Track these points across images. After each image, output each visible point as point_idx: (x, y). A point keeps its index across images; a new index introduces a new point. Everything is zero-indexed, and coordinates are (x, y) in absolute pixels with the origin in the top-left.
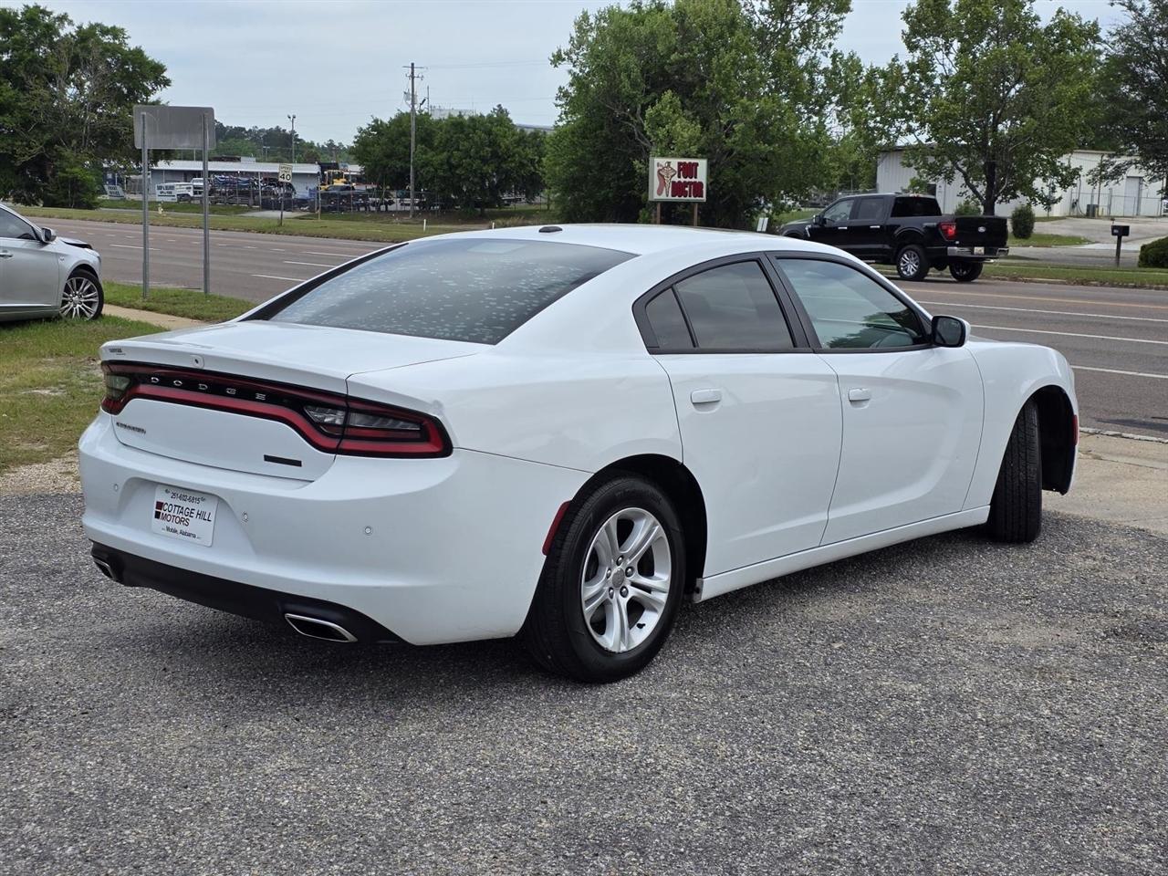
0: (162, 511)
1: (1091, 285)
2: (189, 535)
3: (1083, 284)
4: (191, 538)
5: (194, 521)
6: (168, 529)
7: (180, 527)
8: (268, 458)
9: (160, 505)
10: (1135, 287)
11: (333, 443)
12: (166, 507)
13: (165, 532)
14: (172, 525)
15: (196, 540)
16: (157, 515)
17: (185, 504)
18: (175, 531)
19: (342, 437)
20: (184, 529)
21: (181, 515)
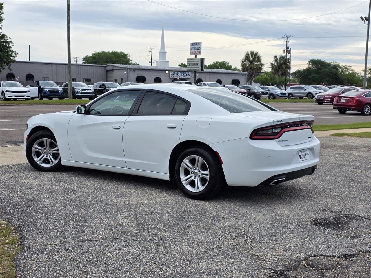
0: (301, 157)
5: (307, 156)
6: (303, 160)
7: (305, 159)
9: (300, 156)
13: (302, 161)
14: (303, 159)
15: (307, 160)
17: (304, 153)
18: (304, 160)
21: (304, 156)
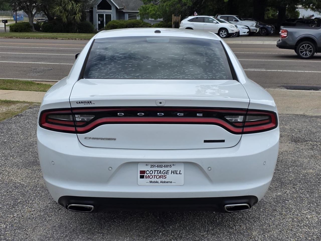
0: (145, 175)
1: (13, 38)
2: (168, 182)
3: (11, 38)
4: (169, 184)
5: (170, 176)
6: (151, 182)
7: (160, 180)
8: (205, 141)
9: (143, 172)
10: (27, 38)
11: (240, 130)
12: (147, 172)
13: (149, 184)
14: (154, 180)
15: (172, 184)
16: (142, 177)
17: (162, 169)
18: (157, 182)
19: (243, 127)
20: (163, 180)
21: (160, 175)
